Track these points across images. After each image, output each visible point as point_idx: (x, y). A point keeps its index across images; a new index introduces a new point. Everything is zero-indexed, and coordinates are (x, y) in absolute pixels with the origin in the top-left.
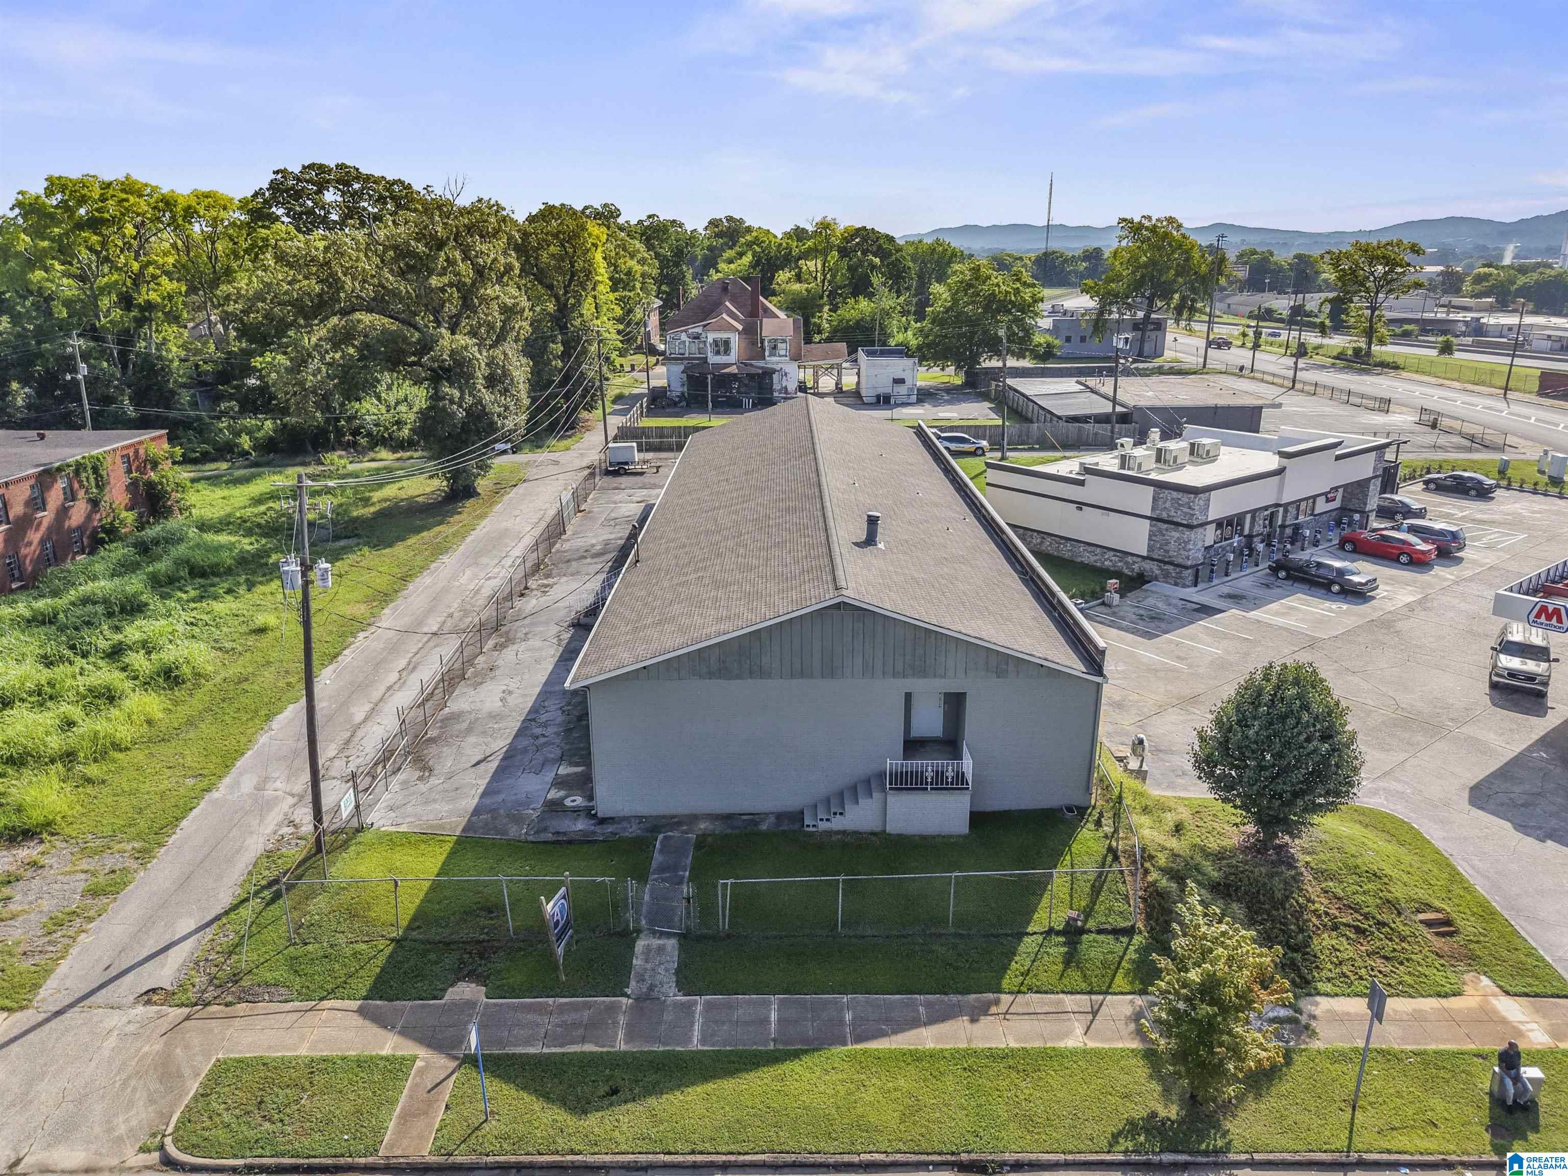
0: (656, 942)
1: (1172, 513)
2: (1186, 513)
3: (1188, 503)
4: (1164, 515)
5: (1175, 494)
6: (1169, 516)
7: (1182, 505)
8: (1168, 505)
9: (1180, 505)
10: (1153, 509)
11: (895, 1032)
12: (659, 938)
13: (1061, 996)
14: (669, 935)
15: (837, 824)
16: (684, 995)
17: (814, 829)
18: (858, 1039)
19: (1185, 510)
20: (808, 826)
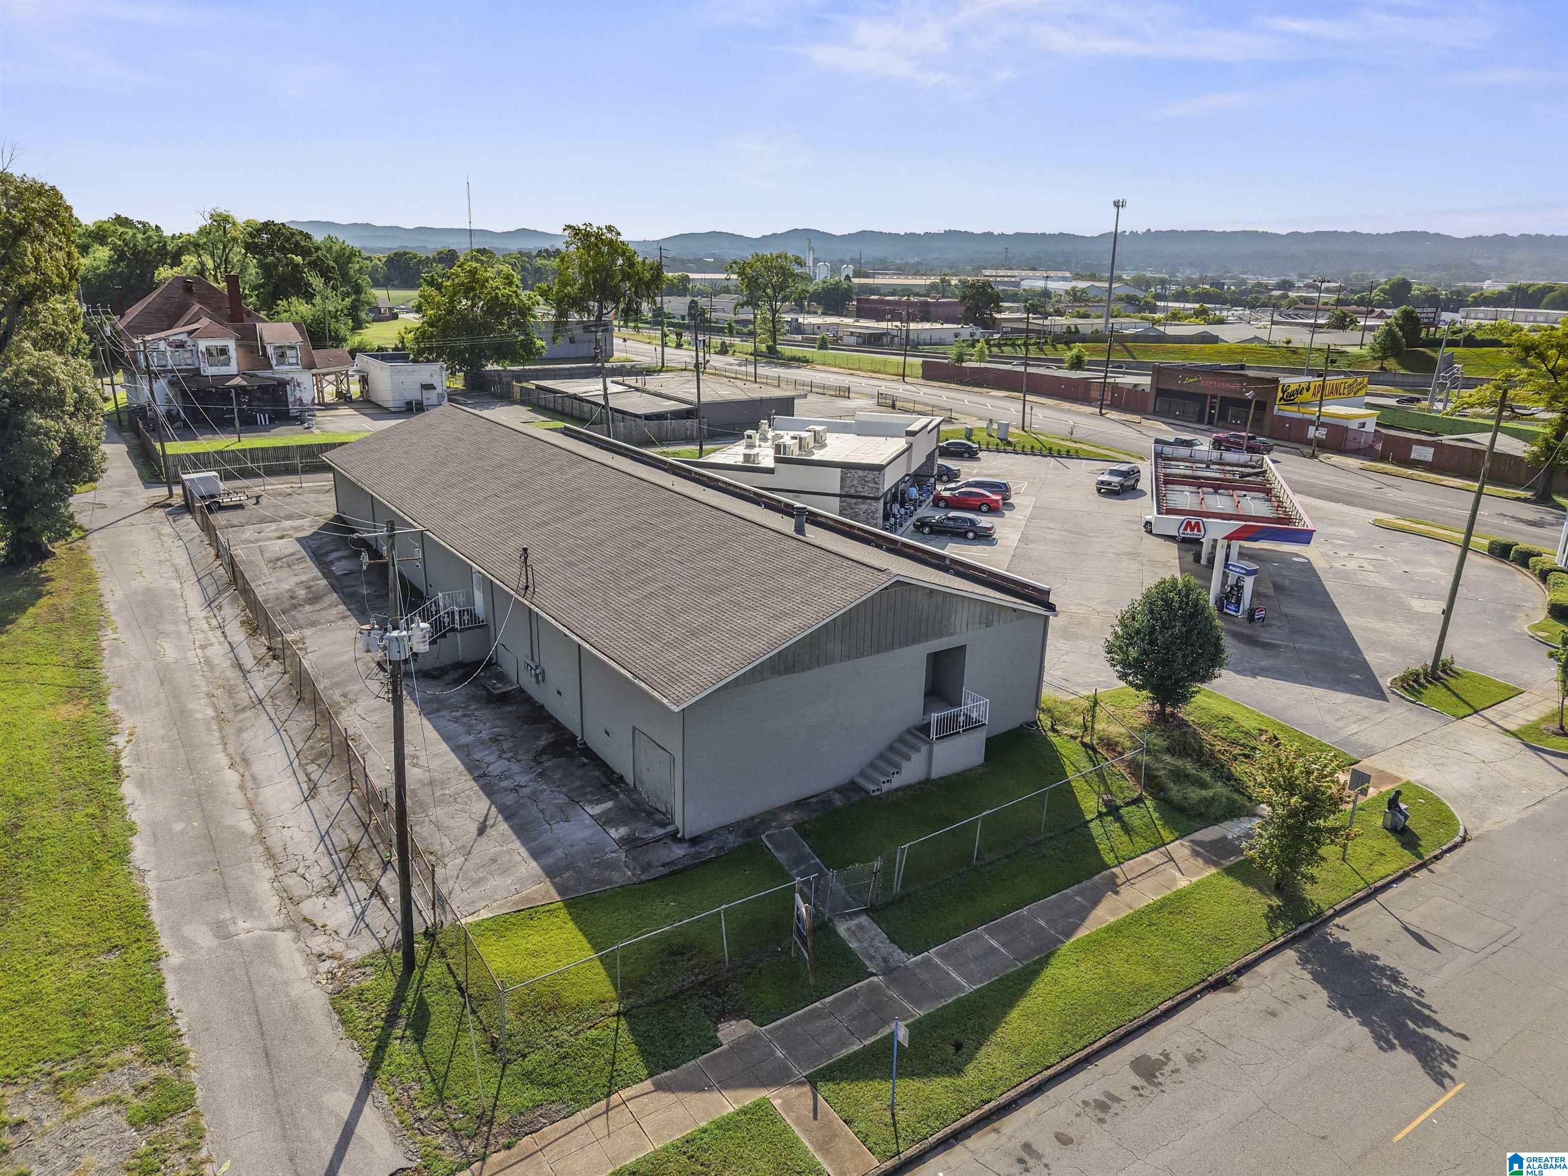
0: (853, 923)
1: (860, 489)
2: (872, 488)
3: (874, 479)
4: (852, 491)
5: (860, 473)
6: (856, 491)
7: (868, 482)
8: (855, 482)
9: (866, 481)
10: (842, 487)
11: (1083, 920)
12: (851, 919)
13: (1143, 856)
14: (856, 914)
15: (897, 781)
16: (915, 955)
17: (879, 793)
18: (1069, 935)
19: (870, 485)
20: (874, 791)
